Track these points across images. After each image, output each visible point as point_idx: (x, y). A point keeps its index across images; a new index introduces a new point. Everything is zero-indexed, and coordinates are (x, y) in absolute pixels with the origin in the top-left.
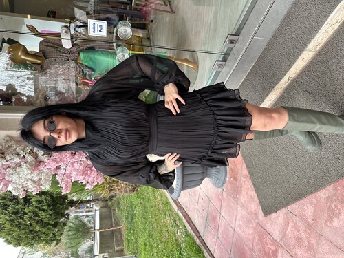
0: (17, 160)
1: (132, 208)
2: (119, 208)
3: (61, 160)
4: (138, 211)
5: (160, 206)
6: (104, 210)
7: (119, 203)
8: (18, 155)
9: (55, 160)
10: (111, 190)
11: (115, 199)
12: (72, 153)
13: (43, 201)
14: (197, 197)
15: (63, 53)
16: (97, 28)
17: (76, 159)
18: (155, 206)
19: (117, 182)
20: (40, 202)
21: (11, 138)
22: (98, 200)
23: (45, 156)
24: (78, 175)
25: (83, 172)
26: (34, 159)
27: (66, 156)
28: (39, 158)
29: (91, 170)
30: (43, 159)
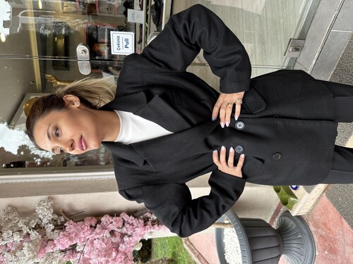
0: (17, 238)
3: (76, 235)
8: (20, 231)
9: (71, 239)
12: (91, 226)
16: (123, 43)
17: (97, 234)
21: (13, 209)
23: (56, 231)
24: (98, 256)
25: (106, 251)
26: (40, 236)
27: (83, 229)
28: (48, 235)
29: (117, 251)
30: (53, 237)
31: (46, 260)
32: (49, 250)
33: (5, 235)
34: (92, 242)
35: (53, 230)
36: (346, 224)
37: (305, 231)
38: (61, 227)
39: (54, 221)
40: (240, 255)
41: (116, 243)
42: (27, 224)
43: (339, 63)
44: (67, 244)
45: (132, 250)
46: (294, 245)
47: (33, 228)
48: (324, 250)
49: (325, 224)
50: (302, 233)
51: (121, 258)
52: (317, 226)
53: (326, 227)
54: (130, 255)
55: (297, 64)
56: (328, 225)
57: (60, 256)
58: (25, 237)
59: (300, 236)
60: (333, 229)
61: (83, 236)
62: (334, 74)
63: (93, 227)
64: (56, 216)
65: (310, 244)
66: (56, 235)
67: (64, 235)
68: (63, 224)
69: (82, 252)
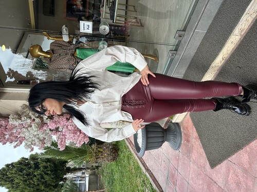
1: (112, 174)
3: (59, 122)
4: (117, 176)
5: (133, 170)
7: (103, 171)
8: (30, 118)
10: (97, 158)
11: (100, 168)
14: (160, 160)
15: (65, 50)
18: (129, 171)
19: (102, 152)
20: (46, 167)
22: (88, 168)
24: (70, 133)
27: (62, 120)
28: (44, 121)
30: (47, 122)
32: (45, 128)
33: (23, 119)
34: (67, 127)
35: (47, 119)
37: (178, 131)
38: (51, 118)
46: (171, 137)
47: (37, 117)
48: (185, 141)
51: (82, 136)
52: (184, 129)
55: (181, 44)
56: (188, 128)
57: (50, 133)
58: (32, 121)
59: (175, 133)
60: (189, 131)
61: (62, 123)
63: (68, 119)
66: (49, 121)
67: (53, 122)
69: (62, 131)
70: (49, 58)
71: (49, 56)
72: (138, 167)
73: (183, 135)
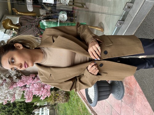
1: (65, 110)
2: (59, 110)
3: (26, 81)
4: (68, 112)
5: (81, 110)
6: (51, 111)
7: (59, 107)
8: (2, 78)
9: (24, 83)
10: (55, 101)
11: (57, 105)
12: (33, 78)
13: (22, 106)
14: (104, 105)
15: (31, 22)
17: (35, 81)
18: (78, 110)
19: (58, 96)
20: (21, 106)
22: (49, 105)
23: (17, 79)
24: (35, 90)
25: (38, 89)
26: (10, 81)
27: (29, 79)
28: (14, 80)
29: (44, 88)
30: (16, 81)
31: (13, 90)
32: (14, 86)
34: (33, 84)
35: (16, 79)
36: (138, 84)
37: (121, 85)
38: (20, 77)
39: (16, 75)
40: (94, 93)
41: (43, 85)
42: (5, 76)
43: (147, 16)
44: (22, 85)
45: (50, 88)
46: (116, 90)
47: (7, 77)
48: (128, 93)
49: (130, 83)
50: (120, 86)
51: (45, 91)
52: (126, 84)
53: (130, 85)
54: (49, 90)
55: (128, 14)
56: (131, 84)
57: (20, 89)
58: (4, 81)
59: (119, 87)
60: (132, 86)
61: (29, 82)
62: (144, 21)
63: (33, 79)
64: (18, 73)
65: (122, 90)
66: (18, 81)
67: (21, 81)
68: (20, 76)
69: (29, 88)
70: (18, 29)
71: (18, 28)
72: (85, 108)
73: (125, 89)
